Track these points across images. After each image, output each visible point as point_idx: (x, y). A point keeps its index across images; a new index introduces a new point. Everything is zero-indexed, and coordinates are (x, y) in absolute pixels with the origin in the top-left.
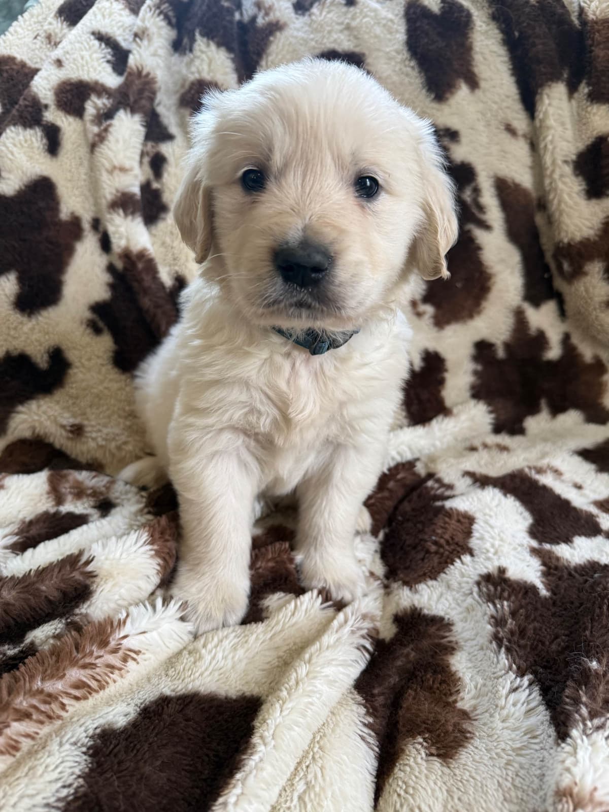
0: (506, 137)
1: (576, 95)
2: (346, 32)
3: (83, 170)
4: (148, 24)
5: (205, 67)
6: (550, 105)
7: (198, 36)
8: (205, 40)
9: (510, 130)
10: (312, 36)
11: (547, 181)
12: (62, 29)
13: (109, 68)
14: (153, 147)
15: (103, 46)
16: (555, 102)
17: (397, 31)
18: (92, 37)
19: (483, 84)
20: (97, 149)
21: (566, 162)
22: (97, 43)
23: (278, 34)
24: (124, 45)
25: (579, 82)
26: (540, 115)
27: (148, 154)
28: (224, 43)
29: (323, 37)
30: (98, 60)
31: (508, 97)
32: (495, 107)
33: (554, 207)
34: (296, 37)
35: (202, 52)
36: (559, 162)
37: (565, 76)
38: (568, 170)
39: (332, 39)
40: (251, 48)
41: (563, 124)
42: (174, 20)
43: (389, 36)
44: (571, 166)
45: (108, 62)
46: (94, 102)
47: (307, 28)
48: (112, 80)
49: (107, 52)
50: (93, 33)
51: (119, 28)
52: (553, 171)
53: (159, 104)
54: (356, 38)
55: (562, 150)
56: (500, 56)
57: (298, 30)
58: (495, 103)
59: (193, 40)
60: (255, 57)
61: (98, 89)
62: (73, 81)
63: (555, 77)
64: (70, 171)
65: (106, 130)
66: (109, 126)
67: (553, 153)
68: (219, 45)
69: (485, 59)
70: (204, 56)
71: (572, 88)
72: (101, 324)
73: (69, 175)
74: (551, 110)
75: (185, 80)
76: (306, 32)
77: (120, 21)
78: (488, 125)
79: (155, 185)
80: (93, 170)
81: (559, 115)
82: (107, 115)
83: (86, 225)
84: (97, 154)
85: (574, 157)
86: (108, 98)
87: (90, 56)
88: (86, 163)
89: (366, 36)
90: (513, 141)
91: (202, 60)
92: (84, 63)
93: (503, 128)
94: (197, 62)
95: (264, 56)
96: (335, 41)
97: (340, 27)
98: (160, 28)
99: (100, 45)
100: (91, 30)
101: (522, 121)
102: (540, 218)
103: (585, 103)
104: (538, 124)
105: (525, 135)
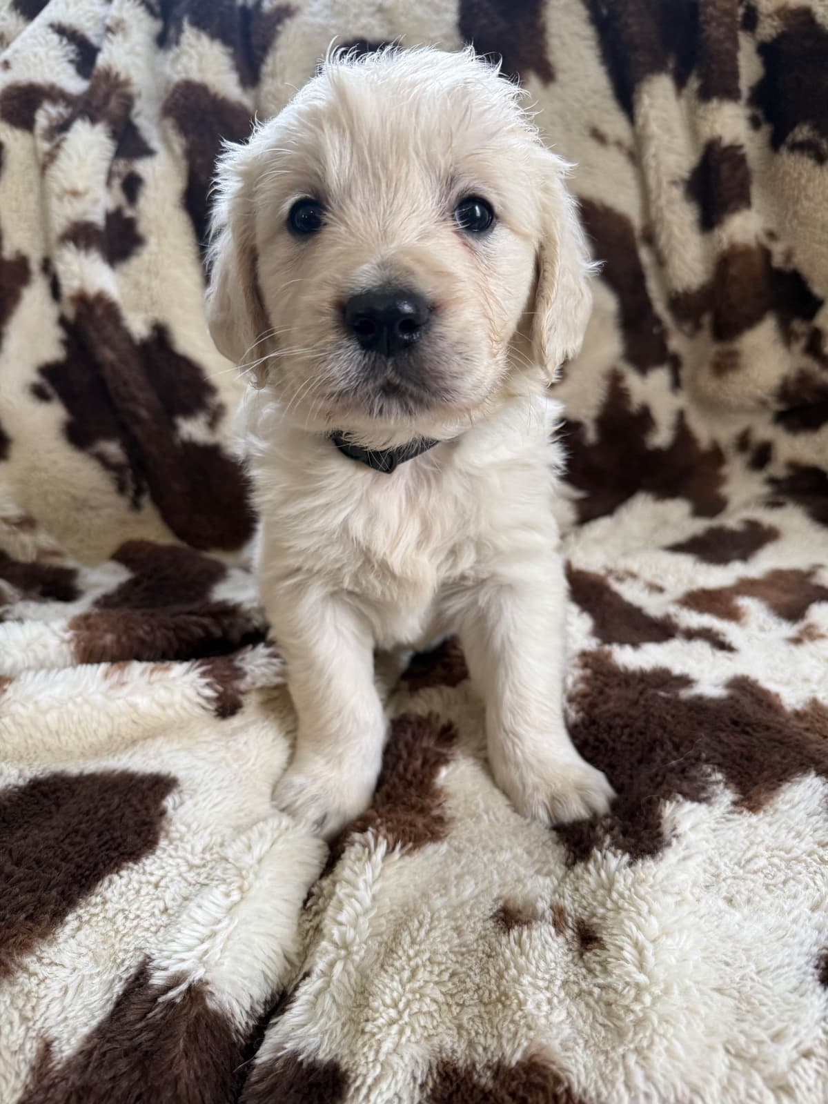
0: (591, 145)
1: (686, 92)
2: (378, 16)
3: (33, 198)
4: (125, 15)
5: (194, 65)
6: (651, 106)
7: (186, 25)
8: (195, 30)
9: (598, 136)
10: (333, 22)
11: (653, 210)
12: (17, 25)
13: (71, 70)
14: (126, 166)
15: (65, 41)
16: (660, 102)
17: (446, 10)
18: (50, 30)
19: (561, 77)
20: (48, 172)
21: (674, 183)
22: (55, 38)
23: (288, 22)
24: (94, 40)
25: (689, 73)
26: (640, 121)
27: (119, 174)
28: (221, 33)
29: (348, 22)
30: (56, 58)
31: (595, 92)
32: (577, 105)
33: (662, 240)
34: (312, 25)
35: (191, 46)
36: (665, 183)
37: (671, 65)
38: (677, 193)
39: (359, 25)
40: (255, 41)
41: (669, 130)
42: (157, 9)
43: (435, 17)
44: (682, 188)
45: (71, 61)
46: (46, 111)
47: (327, 12)
48: (75, 85)
49: (71, 50)
50: (52, 26)
51: (88, 20)
52: (659, 197)
53: (138, 114)
54: (391, 22)
55: (667, 166)
56: (585, 39)
57: (314, 15)
58: (578, 101)
59: (180, 30)
60: (259, 53)
61: (53, 94)
62: (21, 84)
63: (657, 67)
64: (16, 199)
65: (58, 147)
66: (64, 140)
67: (657, 170)
68: (213, 36)
69: (563, 44)
70: (193, 52)
71: (680, 82)
72: (50, 390)
73: (14, 204)
74: (653, 114)
75: (168, 82)
76: (326, 17)
77: (89, 11)
78: (568, 129)
79: (129, 213)
80: (43, 197)
81: (663, 118)
82: (61, 127)
83: (35, 266)
84: (48, 178)
85: (686, 176)
86: (67, 107)
87: (47, 54)
88: (36, 189)
89: (403, 19)
90: (602, 151)
91: (191, 57)
92: (37, 61)
93: (587, 133)
94: (184, 59)
95: (270, 51)
96: (364, 27)
97: (371, 10)
98: (140, 21)
99: (61, 41)
100: (48, 22)
101: (615, 125)
102: (645, 255)
103: (694, 102)
104: (638, 130)
105: (619, 144)
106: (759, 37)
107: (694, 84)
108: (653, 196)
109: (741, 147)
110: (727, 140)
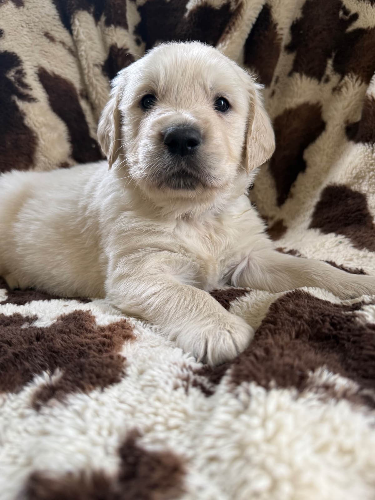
0: (45, 41)
1: (99, 23)
6: (80, 26)
9: (49, 36)
11: (86, 78)
16: (85, 25)
19: (26, 4)
21: (96, 65)
25: (101, 14)
26: (75, 33)
31: (49, 15)
32: (37, 20)
33: (93, 96)
36: (91, 65)
37: (92, 10)
38: (98, 71)
41: (91, 39)
44: (101, 68)
52: (89, 72)
55: (92, 57)
58: (37, 17)
67: (86, 59)
71: (97, 18)
74: (81, 30)
78: (31, 30)
81: (87, 32)
85: (102, 63)
90: (51, 44)
93: (42, 34)
101: (61, 33)
102: (83, 104)
103: (103, 27)
104: (75, 38)
105: (63, 43)
106: (138, 4)
107: (103, 19)
108: (86, 71)
109: (127, 49)
110: (119, 46)
